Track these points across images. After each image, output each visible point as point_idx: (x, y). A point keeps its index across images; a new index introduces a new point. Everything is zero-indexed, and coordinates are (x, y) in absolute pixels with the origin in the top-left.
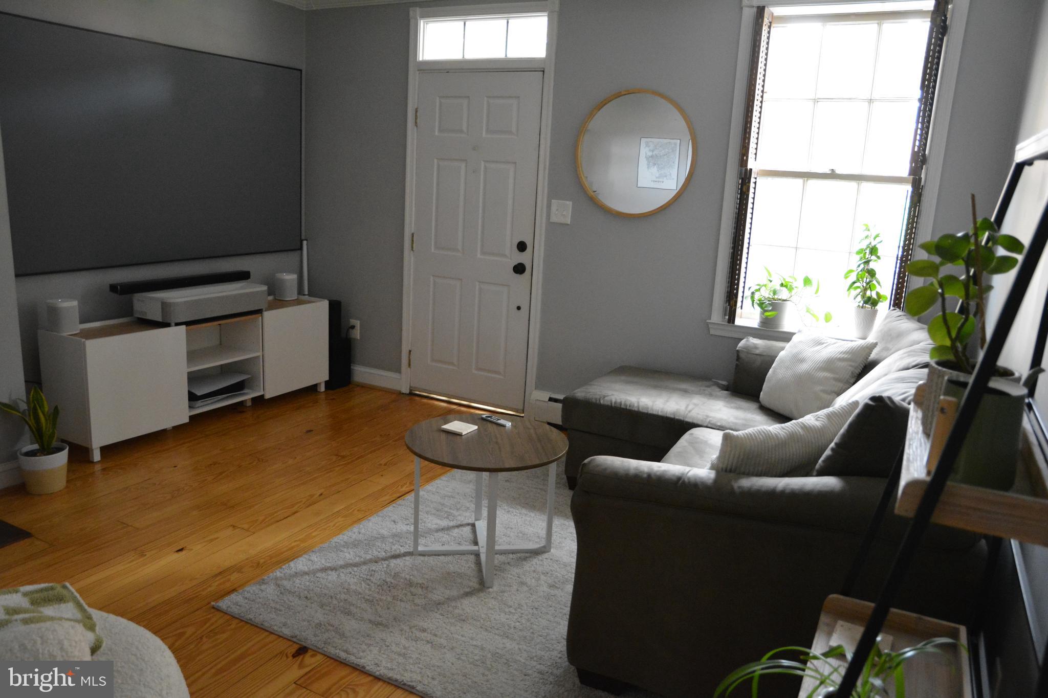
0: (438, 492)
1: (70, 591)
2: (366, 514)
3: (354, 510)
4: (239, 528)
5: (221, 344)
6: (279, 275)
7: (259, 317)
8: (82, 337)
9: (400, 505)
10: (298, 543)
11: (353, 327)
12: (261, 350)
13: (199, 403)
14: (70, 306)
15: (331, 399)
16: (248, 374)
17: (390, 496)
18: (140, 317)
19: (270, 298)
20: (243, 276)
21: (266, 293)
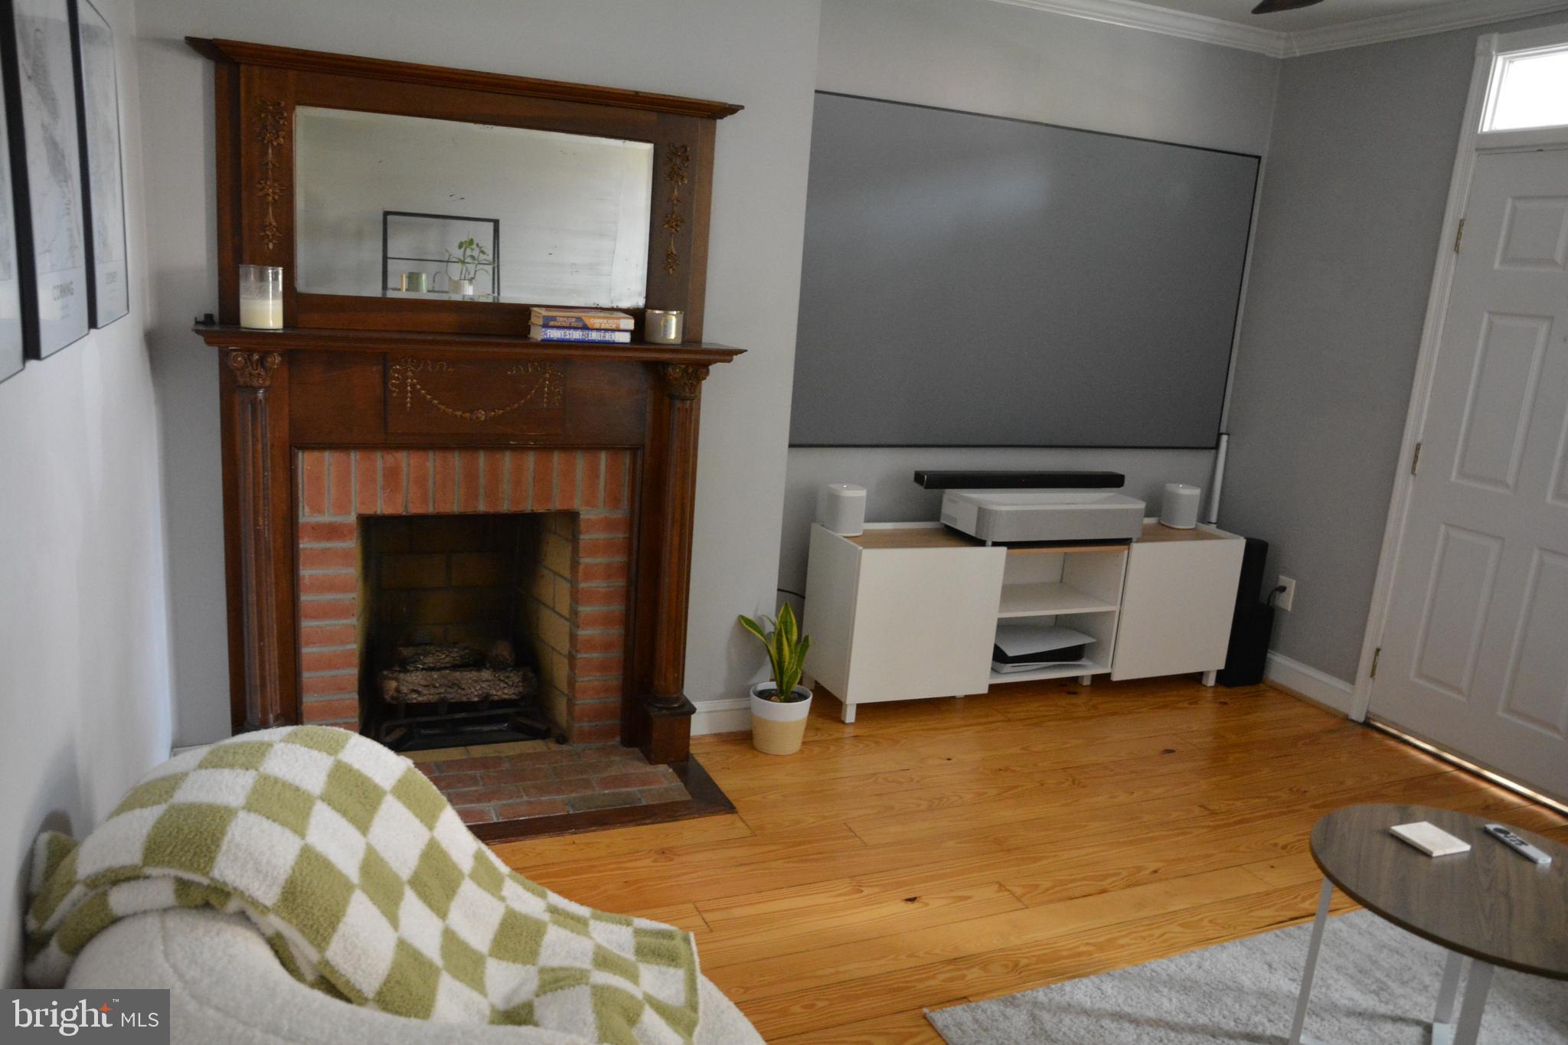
0: (1370, 934)
1: (691, 949)
2: (1226, 932)
3: (1202, 919)
4: (1008, 890)
5: (1061, 582)
6: (1171, 487)
7: (1124, 550)
8: (861, 544)
9: (1290, 936)
10: (1092, 948)
11: (1283, 589)
12: (1119, 603)
13: (1008, 667)
14: (855, 495)
15: (1221, 703)
16: (1090, 635)
17: (1277, 911)
18: (949, 524)
19: (1150, 521)
20: (1113, 481)
21: (1143, 513)
